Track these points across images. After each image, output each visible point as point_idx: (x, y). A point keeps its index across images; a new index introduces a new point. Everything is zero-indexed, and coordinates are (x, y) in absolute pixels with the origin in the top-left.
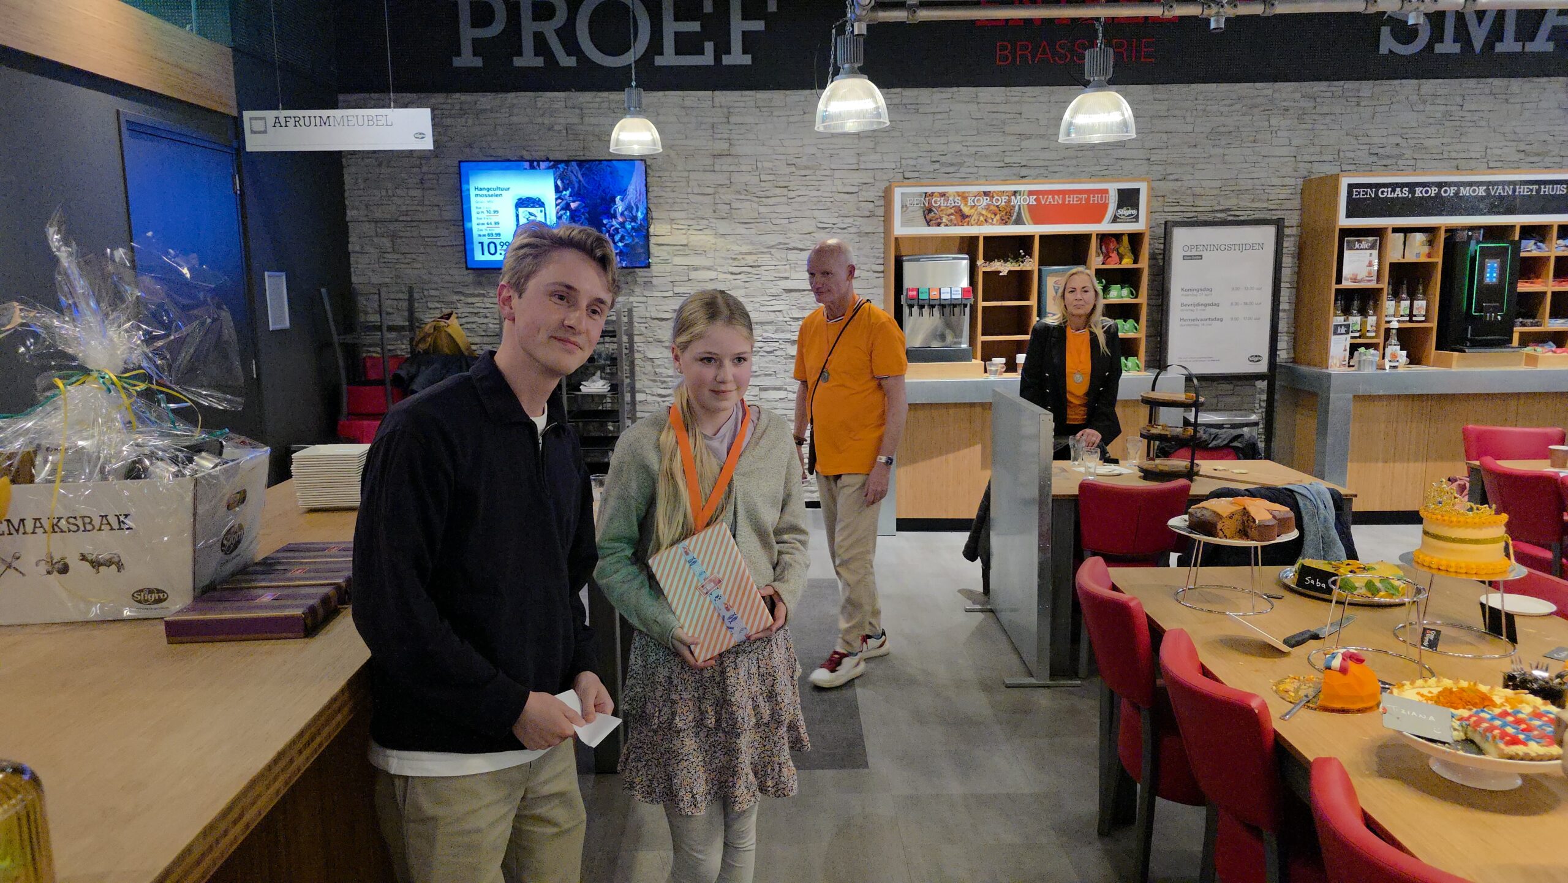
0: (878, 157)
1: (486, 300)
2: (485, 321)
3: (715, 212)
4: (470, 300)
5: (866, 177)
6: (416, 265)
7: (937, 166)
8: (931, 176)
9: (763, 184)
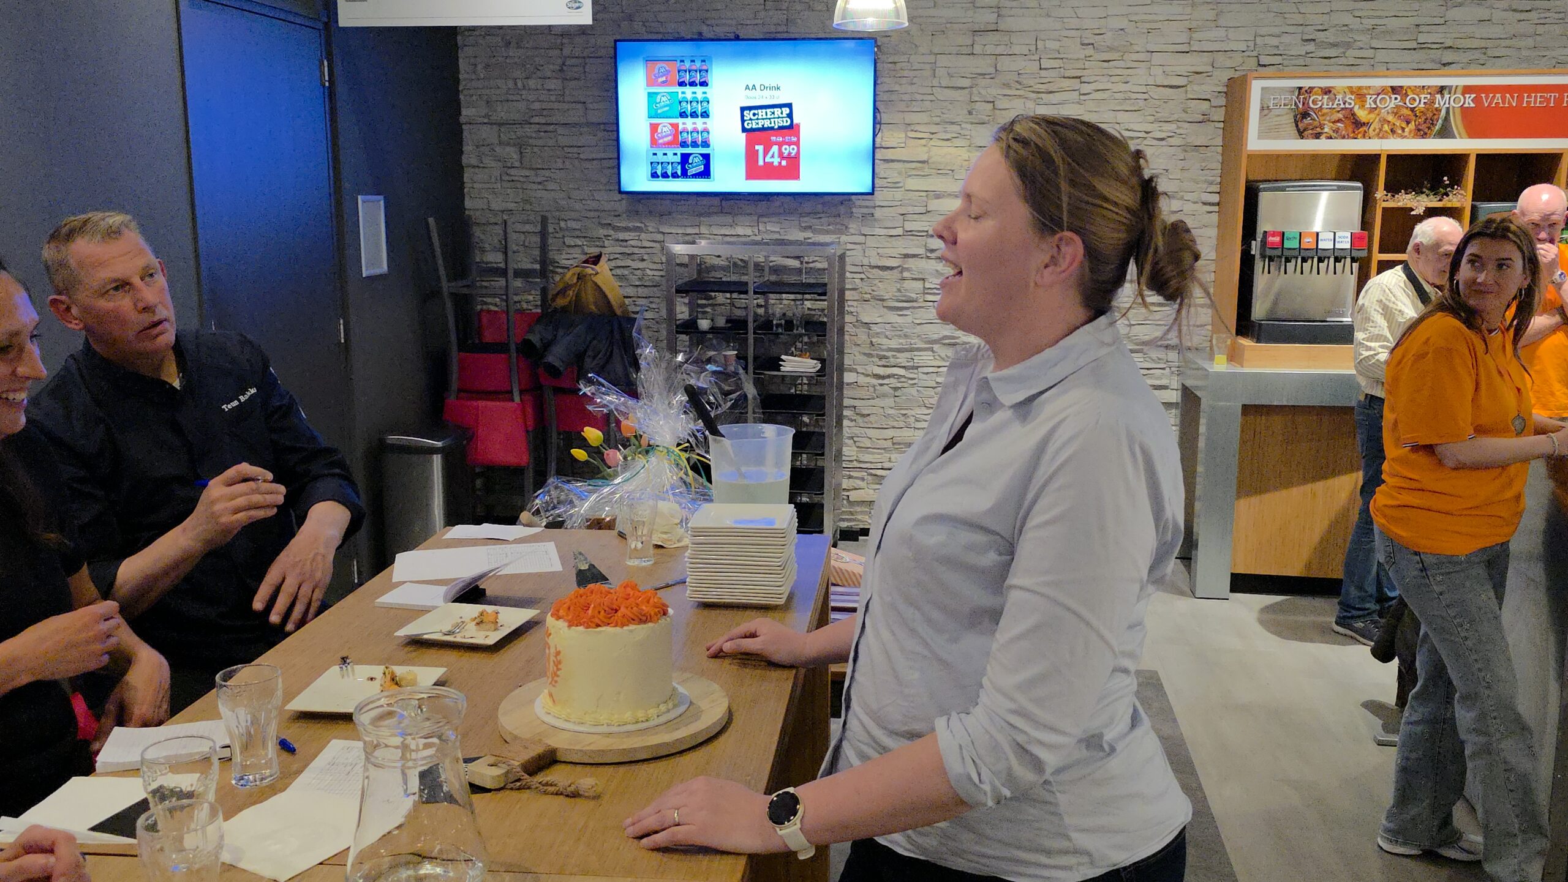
0: (1221, 33)
1: (643, 236)
2: (641, 265)
3: (970, 113)
4: (622, 236)
5: (1200, 63)
6: (551, 186)
7: (1311, 47)
8: (1301, 62)
9: (1043, 73)
